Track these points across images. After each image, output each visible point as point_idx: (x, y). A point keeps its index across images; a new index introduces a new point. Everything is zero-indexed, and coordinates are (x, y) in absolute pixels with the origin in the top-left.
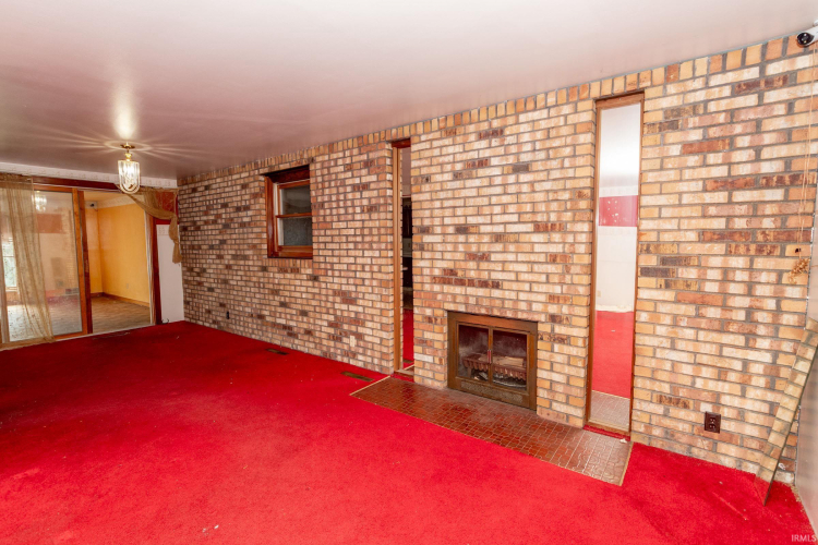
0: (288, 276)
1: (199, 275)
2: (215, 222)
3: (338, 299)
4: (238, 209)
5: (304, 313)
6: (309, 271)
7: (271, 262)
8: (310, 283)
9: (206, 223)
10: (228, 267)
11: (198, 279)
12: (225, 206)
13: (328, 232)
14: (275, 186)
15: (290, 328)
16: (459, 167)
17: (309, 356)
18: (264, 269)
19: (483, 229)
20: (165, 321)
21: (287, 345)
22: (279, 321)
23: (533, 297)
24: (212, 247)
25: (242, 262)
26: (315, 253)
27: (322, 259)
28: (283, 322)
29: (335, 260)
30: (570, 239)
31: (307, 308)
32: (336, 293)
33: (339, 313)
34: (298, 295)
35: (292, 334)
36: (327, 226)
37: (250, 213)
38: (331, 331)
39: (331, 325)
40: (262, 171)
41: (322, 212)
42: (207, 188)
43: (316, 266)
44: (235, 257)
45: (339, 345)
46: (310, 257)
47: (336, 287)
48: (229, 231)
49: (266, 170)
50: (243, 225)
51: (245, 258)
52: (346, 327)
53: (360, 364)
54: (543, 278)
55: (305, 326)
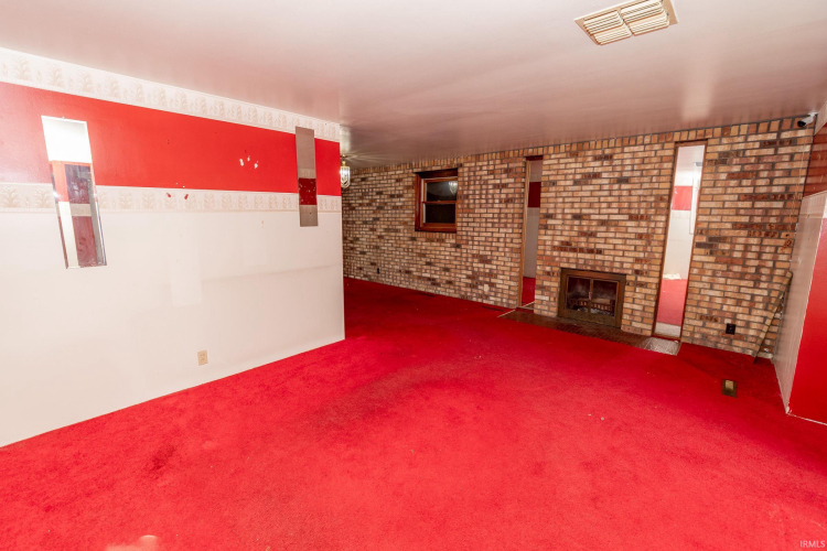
0: (435, 244)
1: (351, 242)
2: (369, 205)
3: (476, 260)
4: (392, 196)
5: (447, 270)
6: (453, 241)
7: (419, 234)
8: (453, 250)
9: (361, 205)
10: (380, 237)
11: (351, 245)
12: (380, 193)
13: (471, 215)
14: (423, 181)
15: (434, 279)
16: (578, 177)
17: (450, 298)
18: (413, 239)
19: (593, 217)
21: (431, 291)
22: (424, 275)
23: (624, 259)
24: (365, 223)
25: (393, 234)
26: (459, 229)
27: (464, 233)
28: (428, 275)
29: (476, 234)
30: (652, 225)
31: (449, 266)
32: (474, 256)
33: (476, 270)
34: (442, 257)
35: (434, 282)
36: (470, 210)
37: (402, 199)
38: (469, 281)
39: (468, 277)
40: (415, 170)
41: (466, 201)
42: (363, 179)
43: (459, 238)
44: (387, 230)
45: (475, 290)
46: (455, 232)
47: (475, 252)
48: (382, 212)
49: (420, 170)
50: (395, 208)
51: (397, 231)
52: (481, 279)
53: (491, 303)
54: (633, 248)
55: (447, 278)
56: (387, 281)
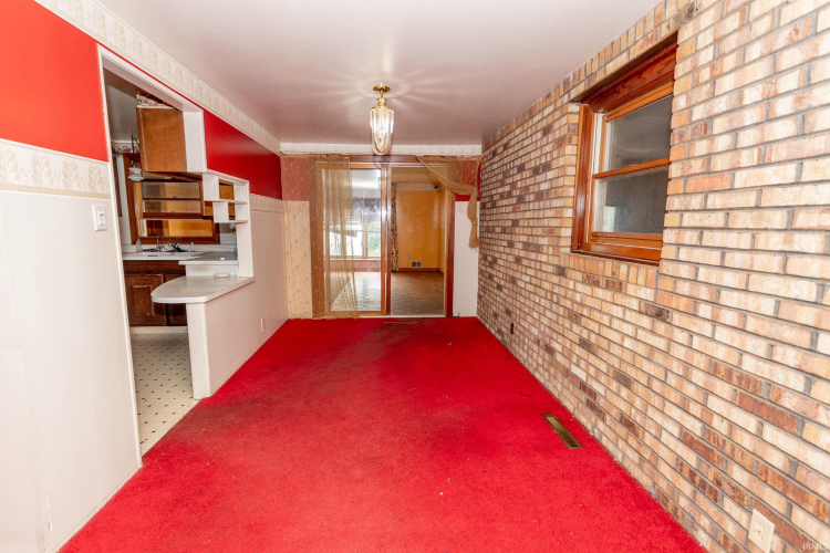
0: (600, 293)
1: (491, 265)
2: (509, 195)
3: (724, 389)
4: (536, 171)
5: (625, 381)
6: (647, 294)
7: (573, 261)
8: (646, 322)
9: (502, 196)
10: (518, 260)
11: (490, 270)
12: (521, 168)
13: (715, 201)
14: (599, 118)
15: (592, 393)
18: (561, 272)
20: (455, 314)
21: (583, 420)
22: (575, 370)
24: (504, 231)
25: (533, 256)
26: (667, 252)
27: (684, 271)
28: (582, 376)
29: (729, 279)
31: (631, 373)
32: (714, 369)
33: (720, 426)
34: (615, 337)
36: (713, 179)
37: (550, 175)
38: (691, 458)
39: (687, 439)
40: (574, 93)
41: (701, 147)
42: (506, 147)
43: (667, 284)
44: (526, 246)
45: (708, 506)
46: (653, 259)
47: (721, 353)
48: (522, 207)
49: (581, 89)
50: (540, 196)
51: (538, 249)
52: (740, 476)
55: (623, 407)
56: (521, 354)
